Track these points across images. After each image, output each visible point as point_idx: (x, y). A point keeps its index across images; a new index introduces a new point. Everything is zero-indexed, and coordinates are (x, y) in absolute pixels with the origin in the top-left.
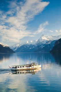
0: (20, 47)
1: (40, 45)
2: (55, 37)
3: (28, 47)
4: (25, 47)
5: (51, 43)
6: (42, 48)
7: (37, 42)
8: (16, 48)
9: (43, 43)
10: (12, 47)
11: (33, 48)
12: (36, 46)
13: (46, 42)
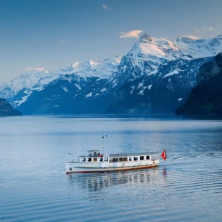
0: (41, 89)
1: (132, 80)
2: (199, 47)
3: (80, 91)
4: (65, 89)
5: (181, 73)
6: (141, 92)
7: (119, 67)
8: (26, 95)
9: (146, 71)
10: (8, 89)
11: (99, 92)
12: (116, 84)
13: (161, 66)
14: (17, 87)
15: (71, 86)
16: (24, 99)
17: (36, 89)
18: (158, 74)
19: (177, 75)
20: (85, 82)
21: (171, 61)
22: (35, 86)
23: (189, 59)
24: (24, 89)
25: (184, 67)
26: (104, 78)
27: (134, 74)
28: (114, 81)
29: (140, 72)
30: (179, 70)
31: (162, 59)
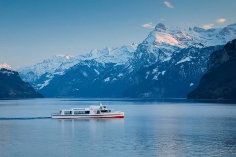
0: (62, 73)
1: (147, 66)
2: (210, 36)
3: (99, 76)
4: (85, 74)
5: (192, 60)
6: (156, 77)
7: (135, 54)
8: (48, 79)
9: (160, 58)
10: (31, 73)
11: (116, 77)
12: (132, 70)
13: (174, 53)
14: (40, 72)
15: (90, 71)
16: (47, 83)
17: (58, 73)
18: (171, 61)
19: (189, 62)
20: (103, 68)
21: (184, 49)
22: (57, 71)
23: (201, 47)
24: (47, 73)
25: (196, 55)
26: (121, 64)
27: (149, 60)
28: (131, 67)
29: (155, 59)
30: (191, 57)
31: (175, 47)
